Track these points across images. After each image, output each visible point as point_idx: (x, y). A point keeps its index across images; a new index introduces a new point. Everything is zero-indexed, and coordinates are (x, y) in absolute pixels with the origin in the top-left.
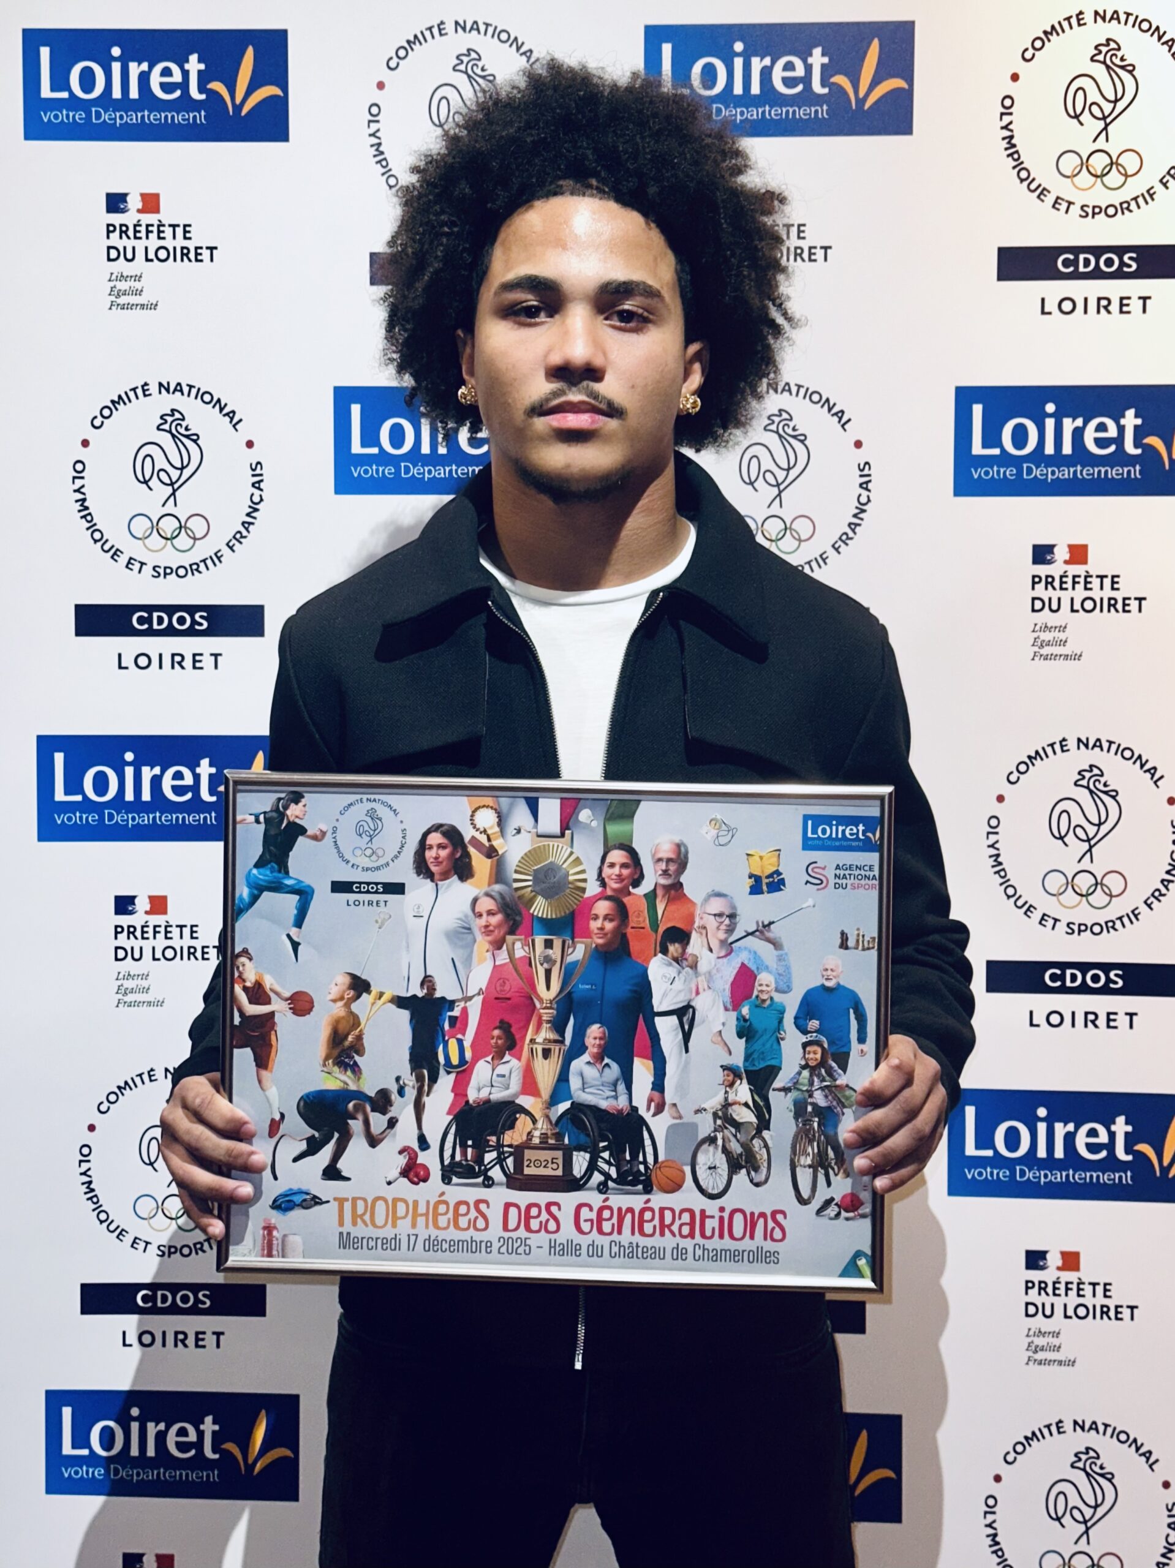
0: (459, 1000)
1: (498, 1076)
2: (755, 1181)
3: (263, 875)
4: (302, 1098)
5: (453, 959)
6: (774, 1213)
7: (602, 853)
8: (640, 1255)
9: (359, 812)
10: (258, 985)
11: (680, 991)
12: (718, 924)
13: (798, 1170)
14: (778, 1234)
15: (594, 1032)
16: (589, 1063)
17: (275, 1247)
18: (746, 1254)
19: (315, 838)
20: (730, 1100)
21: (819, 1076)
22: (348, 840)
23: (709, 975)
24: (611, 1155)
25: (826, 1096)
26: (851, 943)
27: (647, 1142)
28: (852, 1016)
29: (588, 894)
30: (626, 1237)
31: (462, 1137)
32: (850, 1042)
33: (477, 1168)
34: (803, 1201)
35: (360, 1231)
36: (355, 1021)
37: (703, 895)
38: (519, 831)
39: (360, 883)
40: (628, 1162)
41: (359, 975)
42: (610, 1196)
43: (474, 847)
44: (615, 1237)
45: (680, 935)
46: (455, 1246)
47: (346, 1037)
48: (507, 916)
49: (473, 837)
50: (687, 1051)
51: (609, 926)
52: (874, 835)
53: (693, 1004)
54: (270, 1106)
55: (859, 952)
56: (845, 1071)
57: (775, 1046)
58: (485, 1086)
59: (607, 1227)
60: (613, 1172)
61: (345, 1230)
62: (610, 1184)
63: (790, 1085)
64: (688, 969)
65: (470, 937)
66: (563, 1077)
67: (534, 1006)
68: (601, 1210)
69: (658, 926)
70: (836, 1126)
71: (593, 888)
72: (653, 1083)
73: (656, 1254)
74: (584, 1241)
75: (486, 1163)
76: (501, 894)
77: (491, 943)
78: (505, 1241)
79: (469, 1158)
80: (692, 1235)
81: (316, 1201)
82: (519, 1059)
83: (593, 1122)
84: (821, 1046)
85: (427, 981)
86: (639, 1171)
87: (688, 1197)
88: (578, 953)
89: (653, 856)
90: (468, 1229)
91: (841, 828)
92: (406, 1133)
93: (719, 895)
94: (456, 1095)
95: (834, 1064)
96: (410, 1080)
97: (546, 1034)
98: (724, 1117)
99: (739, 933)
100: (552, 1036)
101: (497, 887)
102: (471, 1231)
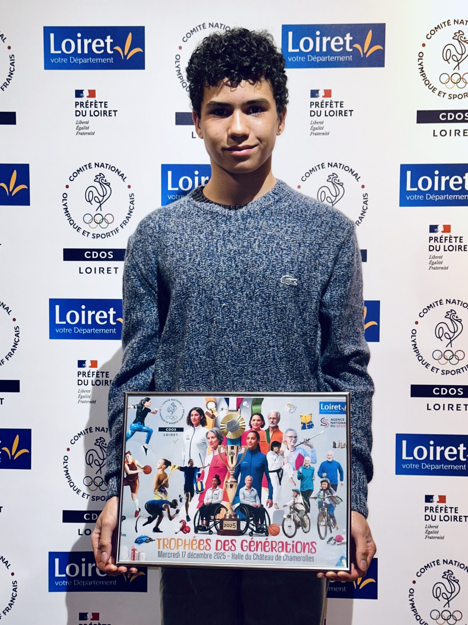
0: (201, 468)
1: (215, 494)
2: (305, 531)
3: (136, 426)
4: (147, 503)
5: (200, 454)
6: (312, 543)
7: (251, 416)
10: (133, 464)
11: (278, 464)
12: (290, 440)
13: (320, 527)
14: (313, 550)
15: (248, 478)
16: (246, 489)
17: (136, 557)
18: (302, 558)
19: (154, 413)
20: (296, 502)
21: (327, 493)
22: (165, 413)
23: (288, 458)
24: (254, 522)
25: (330, 500)
26: (337, 446)
27: (267, 517)
28: (338, 471)
29: (246, 430)
30: (259, 552)
31: (202, 516)
34: (322, 538)
35: (165, 551)
36: (165, 476)
37: (285, 430)
38: (222, 409)
39: (168, 428)
40: (260, 525)
41: (167, 459)
43: (207, 415)
44: (255, 552)
45: (277, 444)
46: (199, 556)
47: (162, 481)
48: (218, 438)
49: (207, 412)
50: (280, 484)
51: (253, 441)
52: (344, 408)
53: (282, 468)
54: (136, 506)
55: (340, 449)
56: (336, 491)
58: (210, 498)
59: (252, 548)
60: (255, 528)
61: (160, 551)
62: (254, 533)
63: (317, 496)
65: (205, 446)
66: (237, 495)
67: (228, 470)
68: (250, 542)
69: (270, 441)
70: (333, 511)
71: (248, 428)
72: (269, 496)
73: (271, 558)
74: (244, 554)
75: (210, 525)
76: (217, 432)
77: (213, 448)
78: (217, 554)
79: (204, 524)
80: (283, 551)
81: (151, 540)
82: (222, 488)
83: (247, 510)
84: (327, 482)
85: (191, 461)
86: (264, 528)
87: (281, 537)
88: (243, 450)
89: (268, 417)
90: (203, 549)
91: (332, 406)
92: (182, 515)
93: (291, 430)
94: (200, 501)
95: (332, 489)
96: (184, 496)
97: (231, 479)
98: (294, 508)
99: (298, 443)
100: (234, 480)
101: (215, 429)
102: (205, 550)
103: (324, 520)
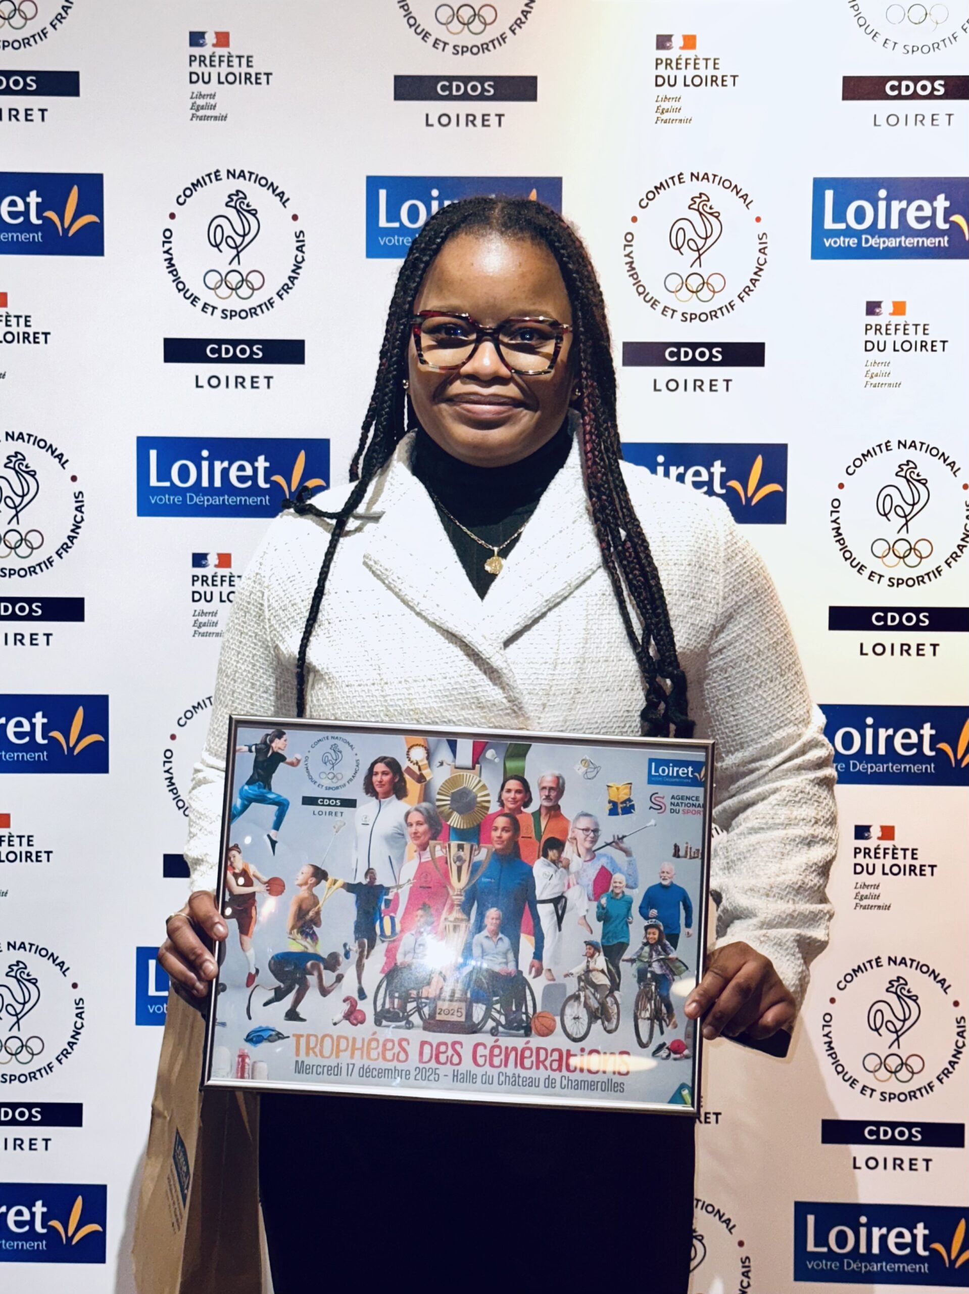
0: (393, 888)
2: (607, 1029)
4: (273, 958)
5: (390, 858)
6: (621, 1054)
7: (502, 782)
8: (521, 1083)
9: (326, 746)
11: (556, 886)
13: (640, 1021)
15: (493, 914)
16: (487, 937)
17: (246, 1071)
18: (599, 1084)
19: (292, 764)
21: (657, 951)
23: (578, 874)
24: (501, 1006)
25: (661, 967)
26: (682, 853)
27: (529, 998)
29: (491, 812)
30: (511, 1069)
32: (679, 926)
33: (401, 1015)
34: (643, 1045)
35: (311, 1060)
36: (315, 901)
37: (575, 815)
38: (442, 764)
39: (324, 798)
40: (514, 1012)
42: (500, 1038)
43: (409, 774)
44: (502, 1069)
45: (556, 844)
46: (382, 1073)
48: (431, 827)
51: (506, 835)
53: (565, 895)
54: (249, 964)
55: (688, 860)
56: (675, 948)
57: (625, 928)
59: (496, 1061)
60: (503, 1020)
61: (300, 1059)
64: (562, 869)
67: (448, 893)
68: (493, 1048)
69: (541, 837)
70: (667, 990)
71: (494, 808)
72: (534, 953)
73: (532, 1083)
74: (479, 1071)
76: (428, 812)
77: (418, 845)
78: (420, 1070)
79: (396, 1006)
80: (560, 1069)
81: (280, 1036)
85: (370, 872)
86: (522, 1019)
87: (557, 1040)
88: (482, 855)
89: (539, 785)
90: (392, 1060)
95: (667, 943)
96: (354, 947)
98: (586, 978)
99: (600, 843)
101: (425, 805)
102: (395, 1063)
103: (648, 1006)
